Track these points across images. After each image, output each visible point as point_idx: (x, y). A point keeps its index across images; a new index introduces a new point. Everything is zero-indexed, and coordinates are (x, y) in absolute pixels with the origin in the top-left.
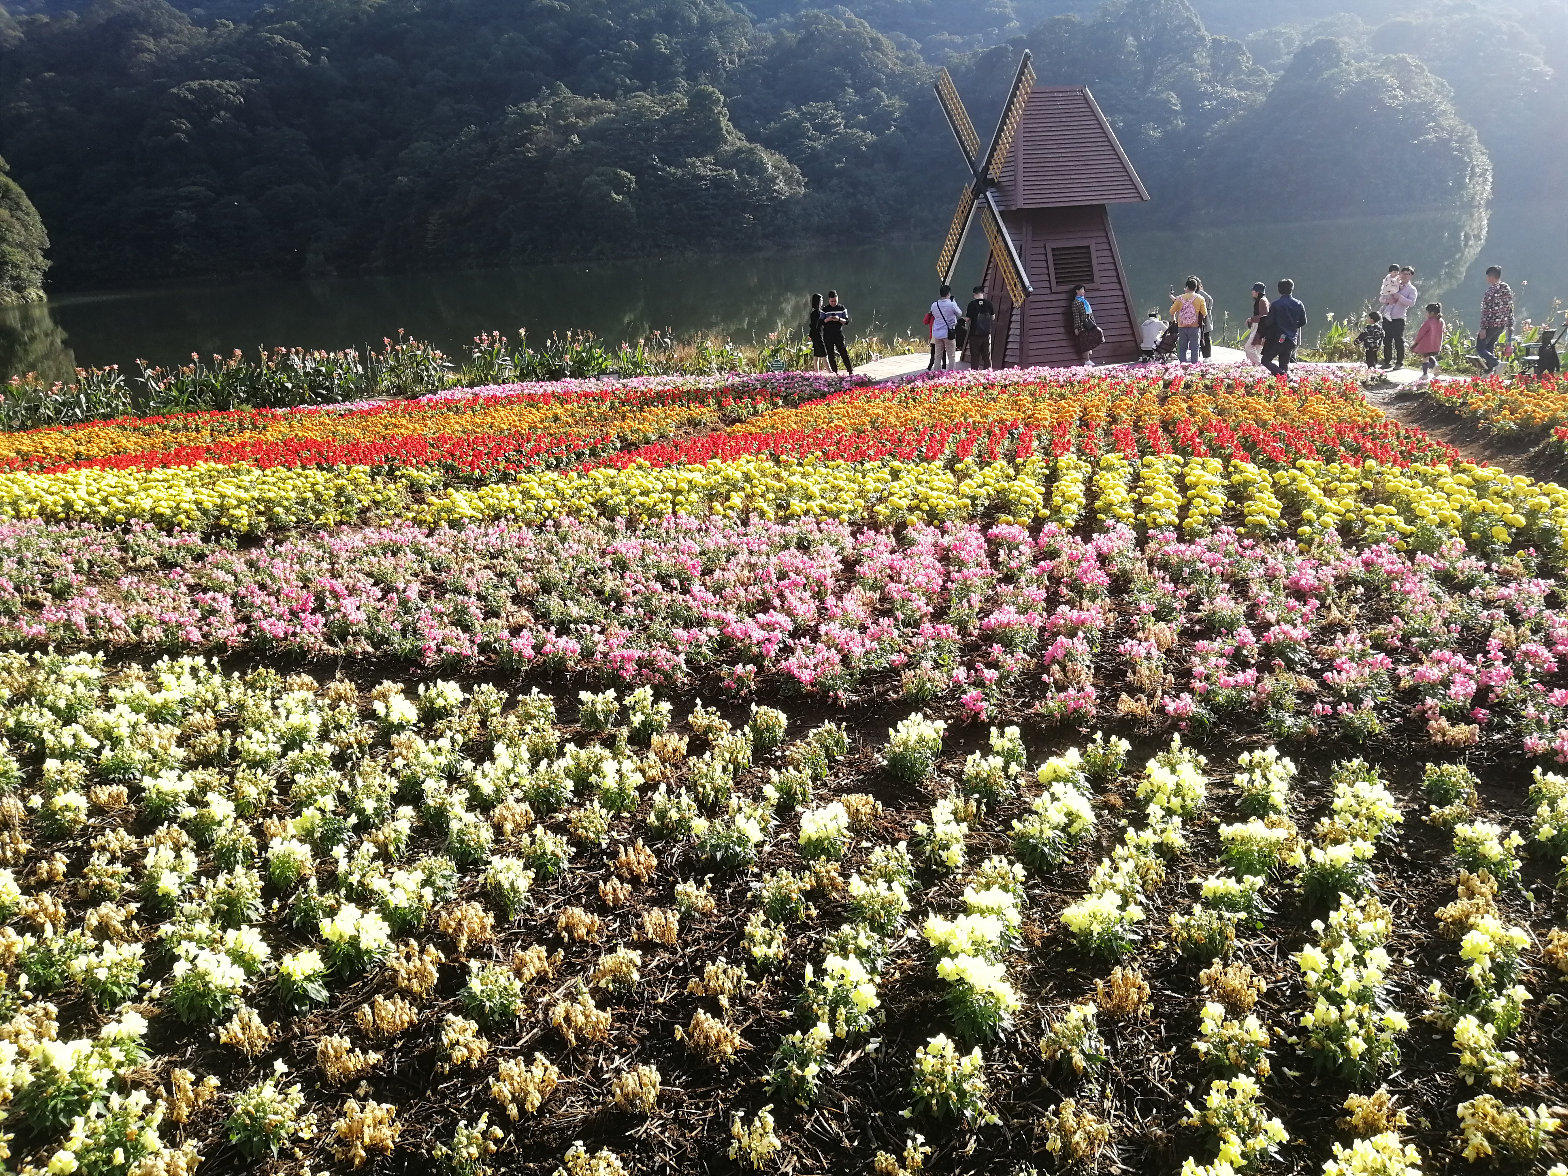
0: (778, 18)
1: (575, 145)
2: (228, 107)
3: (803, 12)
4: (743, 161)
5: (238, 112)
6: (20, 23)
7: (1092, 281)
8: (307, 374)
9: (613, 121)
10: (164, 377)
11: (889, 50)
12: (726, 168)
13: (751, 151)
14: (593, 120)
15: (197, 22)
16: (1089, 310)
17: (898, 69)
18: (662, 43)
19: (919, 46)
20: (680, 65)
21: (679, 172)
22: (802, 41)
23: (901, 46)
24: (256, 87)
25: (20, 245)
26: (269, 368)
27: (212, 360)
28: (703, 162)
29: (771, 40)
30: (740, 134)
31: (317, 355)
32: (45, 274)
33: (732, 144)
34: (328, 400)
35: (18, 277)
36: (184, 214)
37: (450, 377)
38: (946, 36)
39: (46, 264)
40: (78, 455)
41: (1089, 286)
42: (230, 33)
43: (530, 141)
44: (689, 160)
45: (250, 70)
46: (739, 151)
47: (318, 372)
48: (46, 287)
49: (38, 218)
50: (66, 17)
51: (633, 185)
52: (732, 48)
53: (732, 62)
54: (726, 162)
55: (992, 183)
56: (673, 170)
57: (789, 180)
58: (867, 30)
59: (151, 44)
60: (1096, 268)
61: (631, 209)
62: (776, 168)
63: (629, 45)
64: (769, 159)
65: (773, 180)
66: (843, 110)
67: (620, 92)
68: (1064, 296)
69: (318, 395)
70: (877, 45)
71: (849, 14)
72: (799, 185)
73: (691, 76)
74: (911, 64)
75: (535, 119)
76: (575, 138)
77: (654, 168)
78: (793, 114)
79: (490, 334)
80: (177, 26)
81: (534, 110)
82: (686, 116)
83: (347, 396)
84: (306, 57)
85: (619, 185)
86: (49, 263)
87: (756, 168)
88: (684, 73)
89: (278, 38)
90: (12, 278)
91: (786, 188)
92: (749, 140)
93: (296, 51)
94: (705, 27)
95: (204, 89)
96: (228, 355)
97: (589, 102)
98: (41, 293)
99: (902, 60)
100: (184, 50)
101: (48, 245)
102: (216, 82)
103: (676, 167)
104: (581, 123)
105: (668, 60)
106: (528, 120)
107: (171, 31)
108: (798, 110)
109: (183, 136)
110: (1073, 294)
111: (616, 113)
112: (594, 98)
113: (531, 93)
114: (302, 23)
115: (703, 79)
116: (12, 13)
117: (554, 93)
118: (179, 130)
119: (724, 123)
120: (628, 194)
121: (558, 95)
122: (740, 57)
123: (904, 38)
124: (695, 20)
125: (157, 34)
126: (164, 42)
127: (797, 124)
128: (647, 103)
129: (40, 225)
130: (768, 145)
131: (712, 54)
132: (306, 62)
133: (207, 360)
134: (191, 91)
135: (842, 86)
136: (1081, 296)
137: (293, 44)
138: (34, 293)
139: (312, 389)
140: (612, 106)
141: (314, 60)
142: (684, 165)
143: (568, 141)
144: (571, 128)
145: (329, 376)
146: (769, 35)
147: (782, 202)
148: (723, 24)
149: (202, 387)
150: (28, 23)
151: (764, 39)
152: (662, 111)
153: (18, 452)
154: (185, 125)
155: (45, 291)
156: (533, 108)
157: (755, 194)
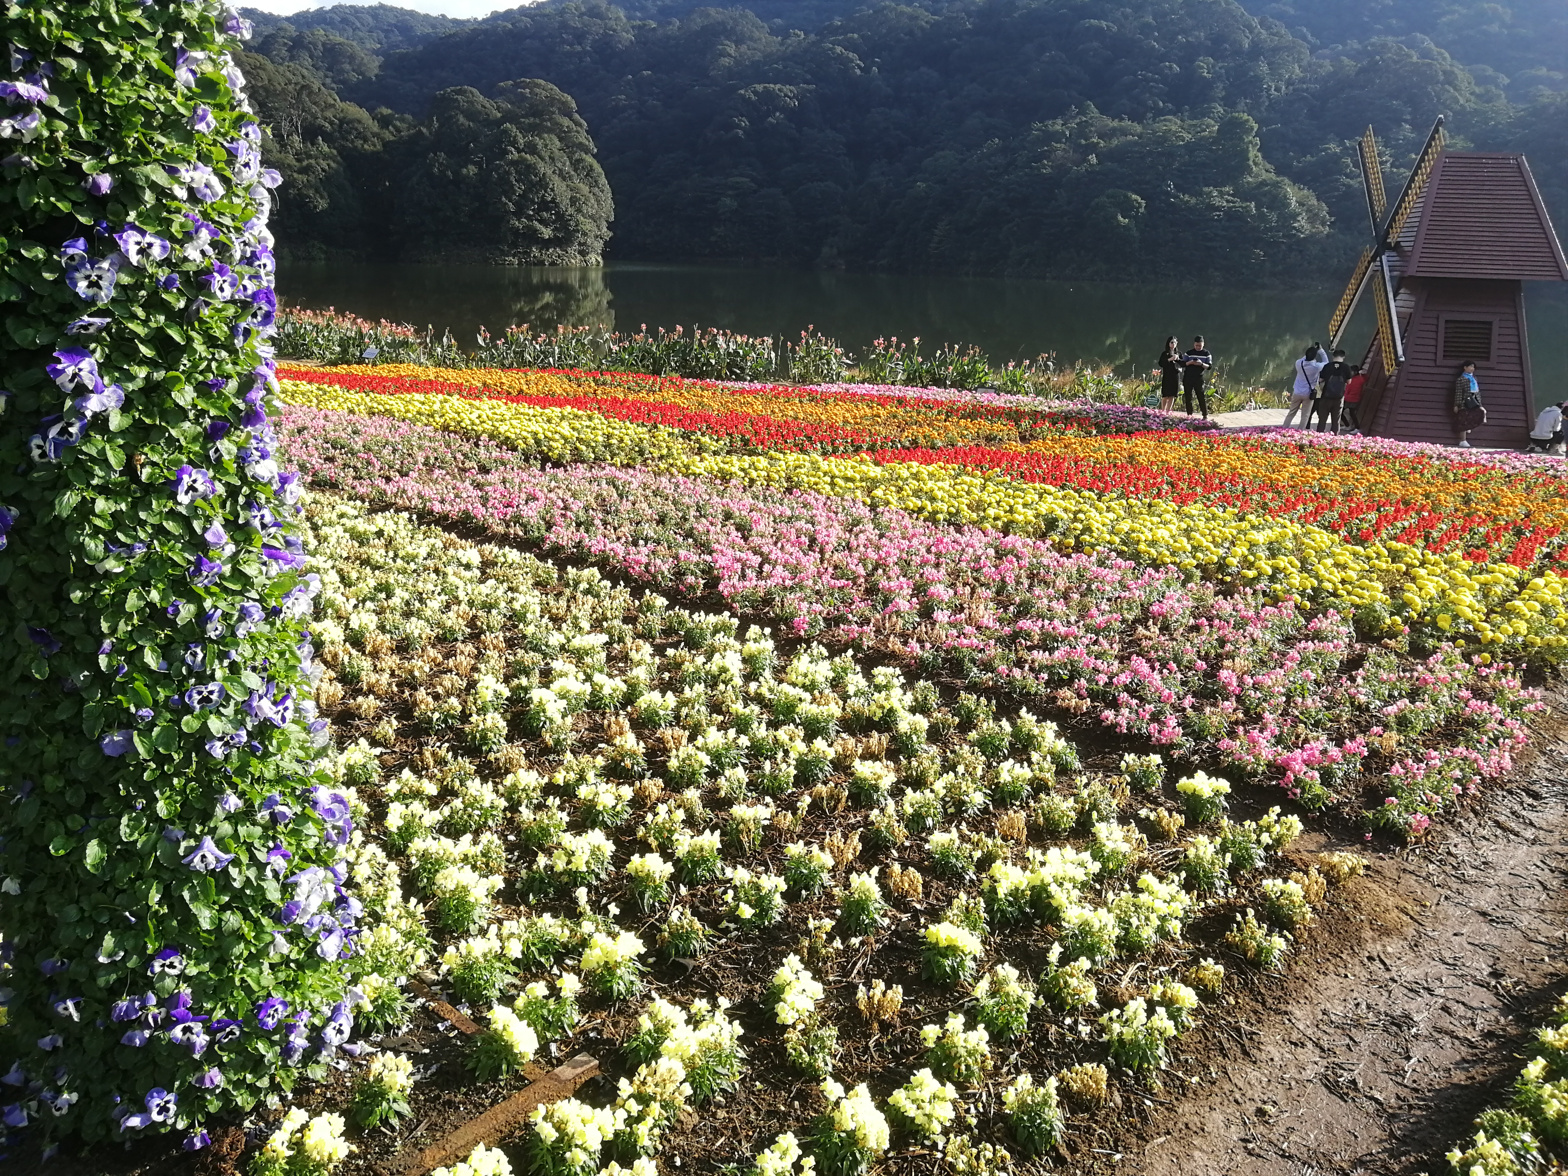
0: (1344, 44)
1: (1091, 165)
2: (784, 109)
3: (1374, 39)
4: (1265, 194)
5: (791, 114)
6: (633, 27)
7: (1488, 359)
8: (729, 354)
9: (1135, 143)
10: (620, 341)
11: (1464, 86)
12: (1245, 199)
13: (1276, 185)
14: (1115, 142)
15: (773, 32)
16: (1475, 389)
17: (1470, 106)
18: (1205, 67)
19: (1507, 81)
20: (1219, 91)
21: (1193, 201)
22: (1362, 71)
23: (1481, 80)
24: (810, 92)
25: (592, 217)
26: (700, 344)
27: (658, 332)
28: (1221, 192)
29: (1328, 67)
30: (1268, 166)
31: (739, 339)
32: (606, 243)
33: (1257, 176)
34: (739, 378)
35: (584, 244)
36: (728, 201)
37: (845, 373)
38: (1543, 71)
39: (608, 234)
40: (521, 391)
41: (1479, 363)
42: (800, 42)
43: (1048, 158)
44: (1206, 189)
45: (809, 77)
46: (1264, 183)
47: (736, 352)
48: (604, 255)
49: (610, 195)
50: (670, 23)
51: (1142, 210)
52: (1280, 75)
53: (1277, 89)
54: (1244, 194)
55: (1389, 247)
56: (1187, 198)
57: (1313, 218)
58: (1445, 60)
59: (731, 49)
60: (1495, 345)
61: (1135, 233)
62: (1301, 204)
63: (1171, 68)
64: (1293, 194)
65: (1294, 216)
66: (1393, 147)
67: (1150, 115)
68: (1451, 371)
69: (732, 373)
70: (1450, 78)
71: (1428, 43)
72: (1323, 224)
73: (1229, 102)
74: (1488, 101)
75: (1056, 137)
76: (1093, 159)
77: (1168, 194)
78: (1334, 147)
79: (887, 339)
80: (757, 34)
81: (1058, 128)
82: (1212, 144)
83: (755, 377)
84: (859, 67)
85: (1127, 208)
86: (611, 234)
87: (1278, 202)
88: (1222, 99)
89: (839, 49)
90: (580, 244)
91: (1307, 226)
92: (1278, 173)
93: (852, 61)
94: (1256, 51)
95: (766, 90)
96: (671, 329)
97: (1115, 123)
98: (600, 259)
99: (1478, 96)
100: (758, 56)
101: (612, 219)
102: (778, 86)
103: (1191, 195)
104: (1102, 144)
105: (1209, 85)
106: (1051, 137)
107: (751, 39)
108: (1341, 143)
109: (740, 132)
110: (1461, 370)
111: (1140, 137)
112: (1121, 119)
113: (1059, 110)
114: (862, 37)
115: (1241, 106)
116: (629, 18)
117: (1082, 112)
118: (739, 126)
119: (1253, 153)
120: (1136, 218)
121: (1084, 115)
122: (1289, 83)
123: (1490, 71)
124: (1246, 44)
125: (738, 42)
126: (743, 48)
127: (1335, 159)
128: (1174, 128)
129: (610, 201)
130: (1298, 179)
131: (1258, 80)
132: (858, 72)
133: (652, 332)
134: (755, 93)
135: (1398, 122)
136: (1469, 373)
137: (851, 55)
138: (595, 258)
139: (729, 367)
140: (1139, 128)
141: (866, 70)
142: (1201, 194)
143: (1085, 160)
144: (1092, 149)
145: (744, 358)
146: (1327, 62)
147: (1300, 240)
148: (1276, 50)
149: (647, 352)
150: (640, 28)
151: (1321, 66)
152: (1187, 137)
153: (484, 384)
154: (745, 123)
155: (603, 258)
156: (1057, 125)
157: (1271, 229)
